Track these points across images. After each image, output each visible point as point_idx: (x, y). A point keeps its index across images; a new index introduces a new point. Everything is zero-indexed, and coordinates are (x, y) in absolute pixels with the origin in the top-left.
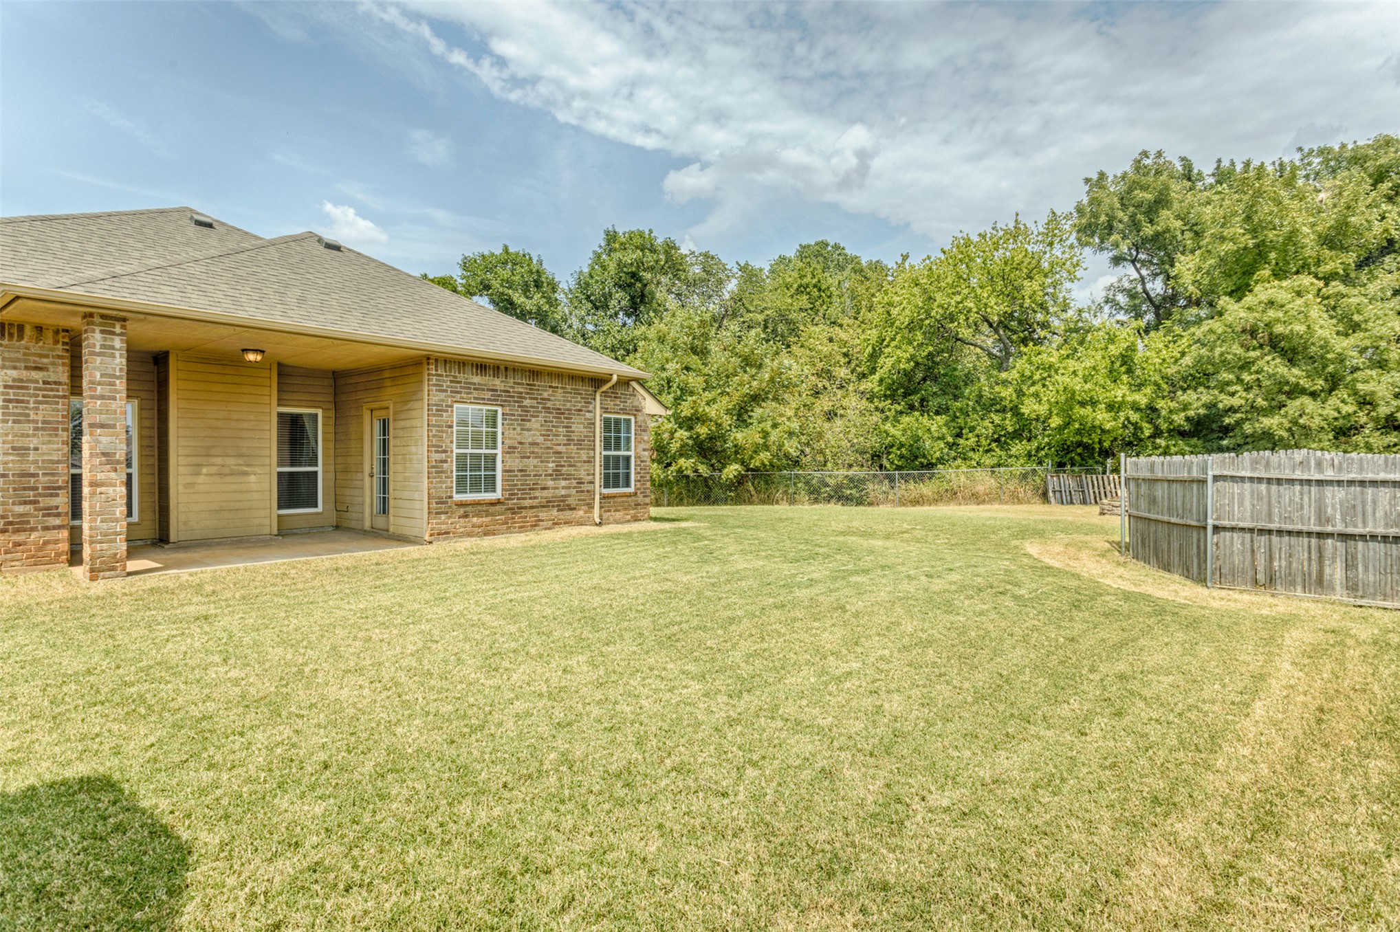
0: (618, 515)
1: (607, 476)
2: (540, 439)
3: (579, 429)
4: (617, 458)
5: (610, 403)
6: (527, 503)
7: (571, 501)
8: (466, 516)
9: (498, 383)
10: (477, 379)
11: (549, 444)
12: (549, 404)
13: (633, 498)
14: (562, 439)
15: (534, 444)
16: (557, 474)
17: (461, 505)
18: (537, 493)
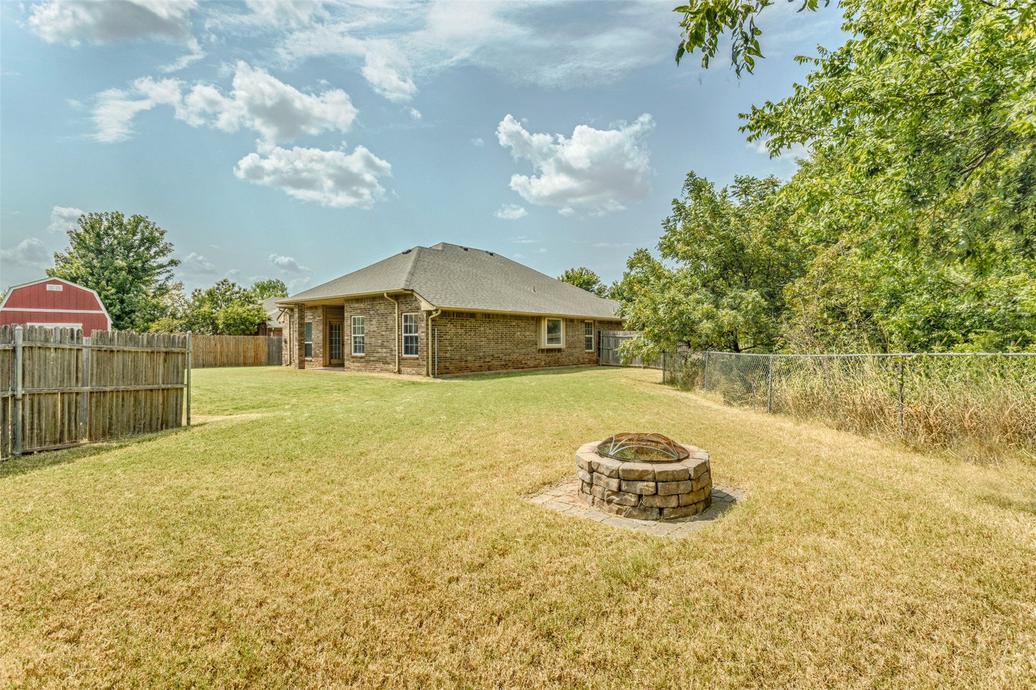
0: (409, 370)
1: (406, 348)
2: (376, 329)
3: (390, 322)
4: (411, 337)
5: (403, 307)
6: (372, 359)
7: (388, 359)
8: (353, 362)
9: (362, 306)
10: (356, 305)
11: (379, 331)
12: (379, 312)
13: (416, 361)
14: (384, 328)
15: (374, 331)
16: (382, 346)
17: (356, 357)
18: (375, 355)
